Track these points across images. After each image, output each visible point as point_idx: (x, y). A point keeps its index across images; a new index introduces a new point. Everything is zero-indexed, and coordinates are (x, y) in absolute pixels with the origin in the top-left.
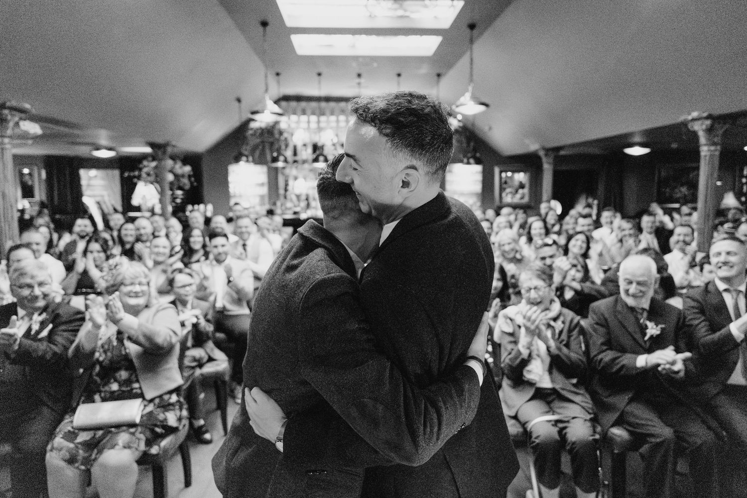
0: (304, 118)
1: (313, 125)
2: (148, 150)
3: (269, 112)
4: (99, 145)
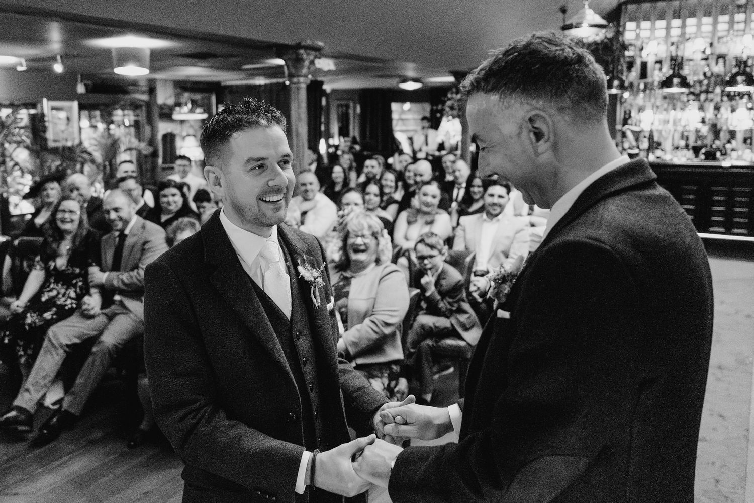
0: (661, 24)
1: (675, 32)
2: (451, 79)
3: (587, 25)
4: (405, 76)
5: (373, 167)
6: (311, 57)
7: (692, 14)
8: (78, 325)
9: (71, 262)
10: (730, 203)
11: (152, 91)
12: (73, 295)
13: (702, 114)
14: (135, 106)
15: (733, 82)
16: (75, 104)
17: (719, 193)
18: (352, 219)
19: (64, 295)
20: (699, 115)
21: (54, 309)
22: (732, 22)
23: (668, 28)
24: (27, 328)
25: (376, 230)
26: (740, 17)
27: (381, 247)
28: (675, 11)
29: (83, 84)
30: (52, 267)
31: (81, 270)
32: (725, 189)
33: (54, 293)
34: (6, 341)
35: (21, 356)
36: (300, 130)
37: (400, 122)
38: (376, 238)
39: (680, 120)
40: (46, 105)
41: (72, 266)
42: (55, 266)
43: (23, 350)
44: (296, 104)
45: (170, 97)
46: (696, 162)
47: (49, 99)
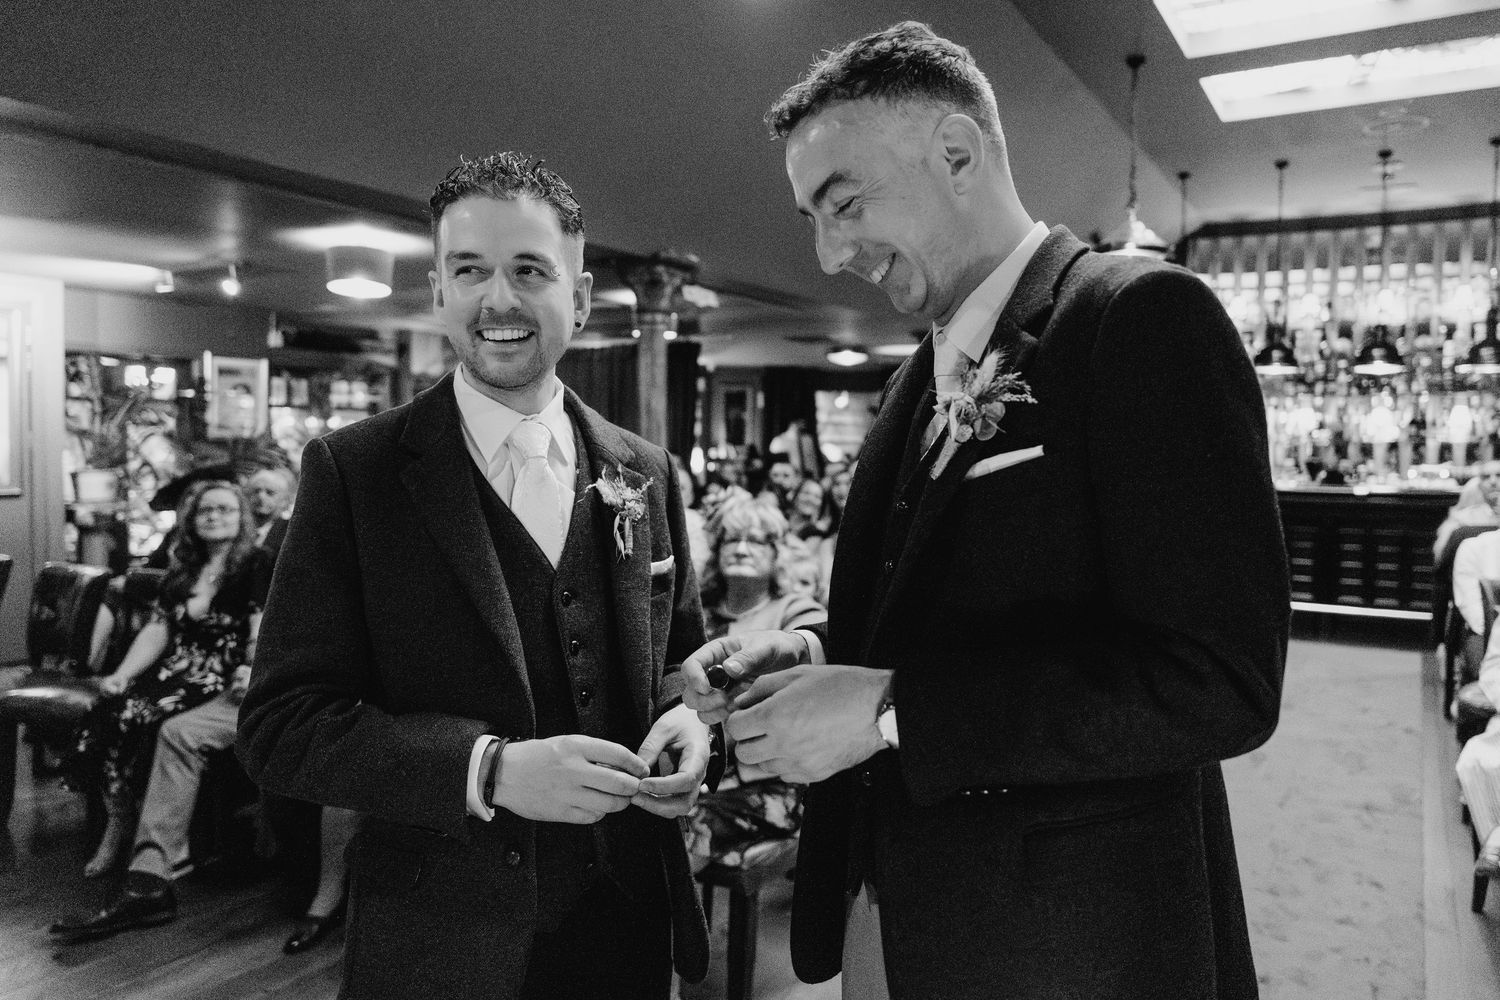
0: (1250, 279)
3: (1134, 246)
4: (837, 342)
5: (786, 476)
6: (677, 281)
7: (1298, 264)
8: (223, 717)
9: (217, 604)
10: (1369, 557)
11: (403, 349)
12: (218, 667)
13: (1319, 416)
14: (372, 377)
15: (1365, 358)
16: (263, 366)
17: (1352, 539)
18: (731, 509)
19: (202, 668)
20: (1313, 419)
21: (182, 692)
22: (1359, 280)
23: (1261, 286)
24: (123, 727)
25: (773, 530)
26: (1371, 271)
27: (780, 562)
28: (1270, 257)
29: (280, 333)
30: (180, 616)
31: (234, 618)
32: (1361, 531)
33: (183, 664)
34: (82, 748)
35: (113, 780)
36: (654, 403)
37: (830, 429)
38: (773, 546)
39: (1284, 425)
40: (209, 364)
41: (218, 612)
42: (186, 615)
43: (117, 770)
44: (649, 360)
45: (435, 362)
46: (1315, 487)
47: (215, 354)
